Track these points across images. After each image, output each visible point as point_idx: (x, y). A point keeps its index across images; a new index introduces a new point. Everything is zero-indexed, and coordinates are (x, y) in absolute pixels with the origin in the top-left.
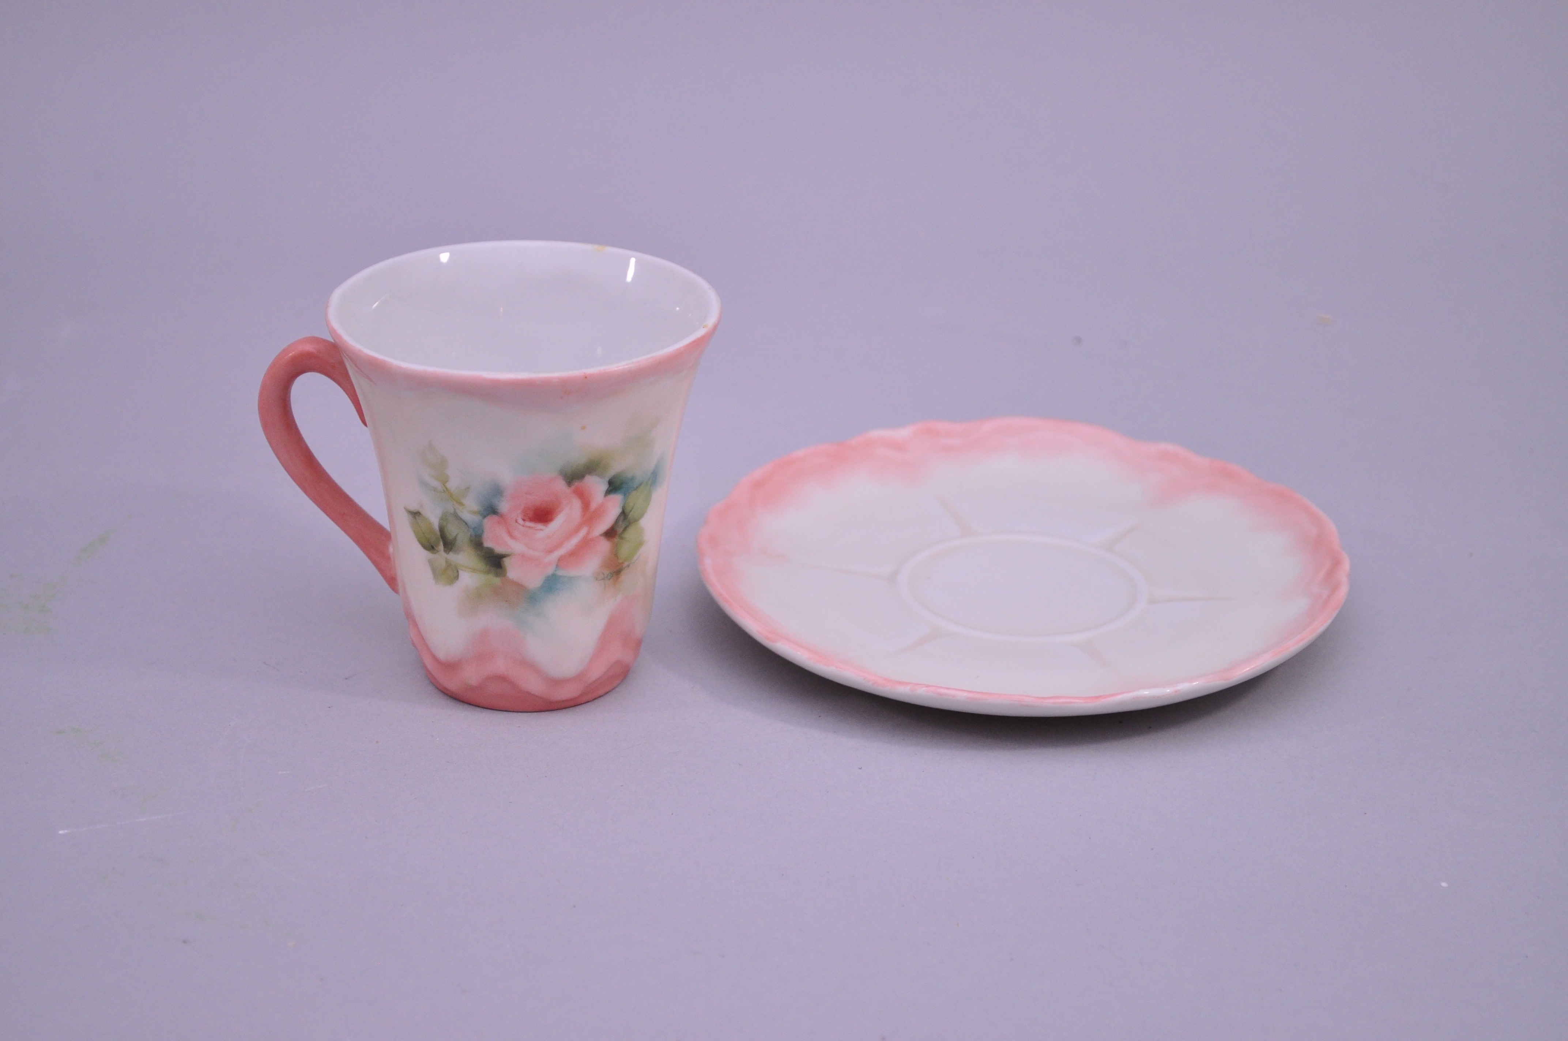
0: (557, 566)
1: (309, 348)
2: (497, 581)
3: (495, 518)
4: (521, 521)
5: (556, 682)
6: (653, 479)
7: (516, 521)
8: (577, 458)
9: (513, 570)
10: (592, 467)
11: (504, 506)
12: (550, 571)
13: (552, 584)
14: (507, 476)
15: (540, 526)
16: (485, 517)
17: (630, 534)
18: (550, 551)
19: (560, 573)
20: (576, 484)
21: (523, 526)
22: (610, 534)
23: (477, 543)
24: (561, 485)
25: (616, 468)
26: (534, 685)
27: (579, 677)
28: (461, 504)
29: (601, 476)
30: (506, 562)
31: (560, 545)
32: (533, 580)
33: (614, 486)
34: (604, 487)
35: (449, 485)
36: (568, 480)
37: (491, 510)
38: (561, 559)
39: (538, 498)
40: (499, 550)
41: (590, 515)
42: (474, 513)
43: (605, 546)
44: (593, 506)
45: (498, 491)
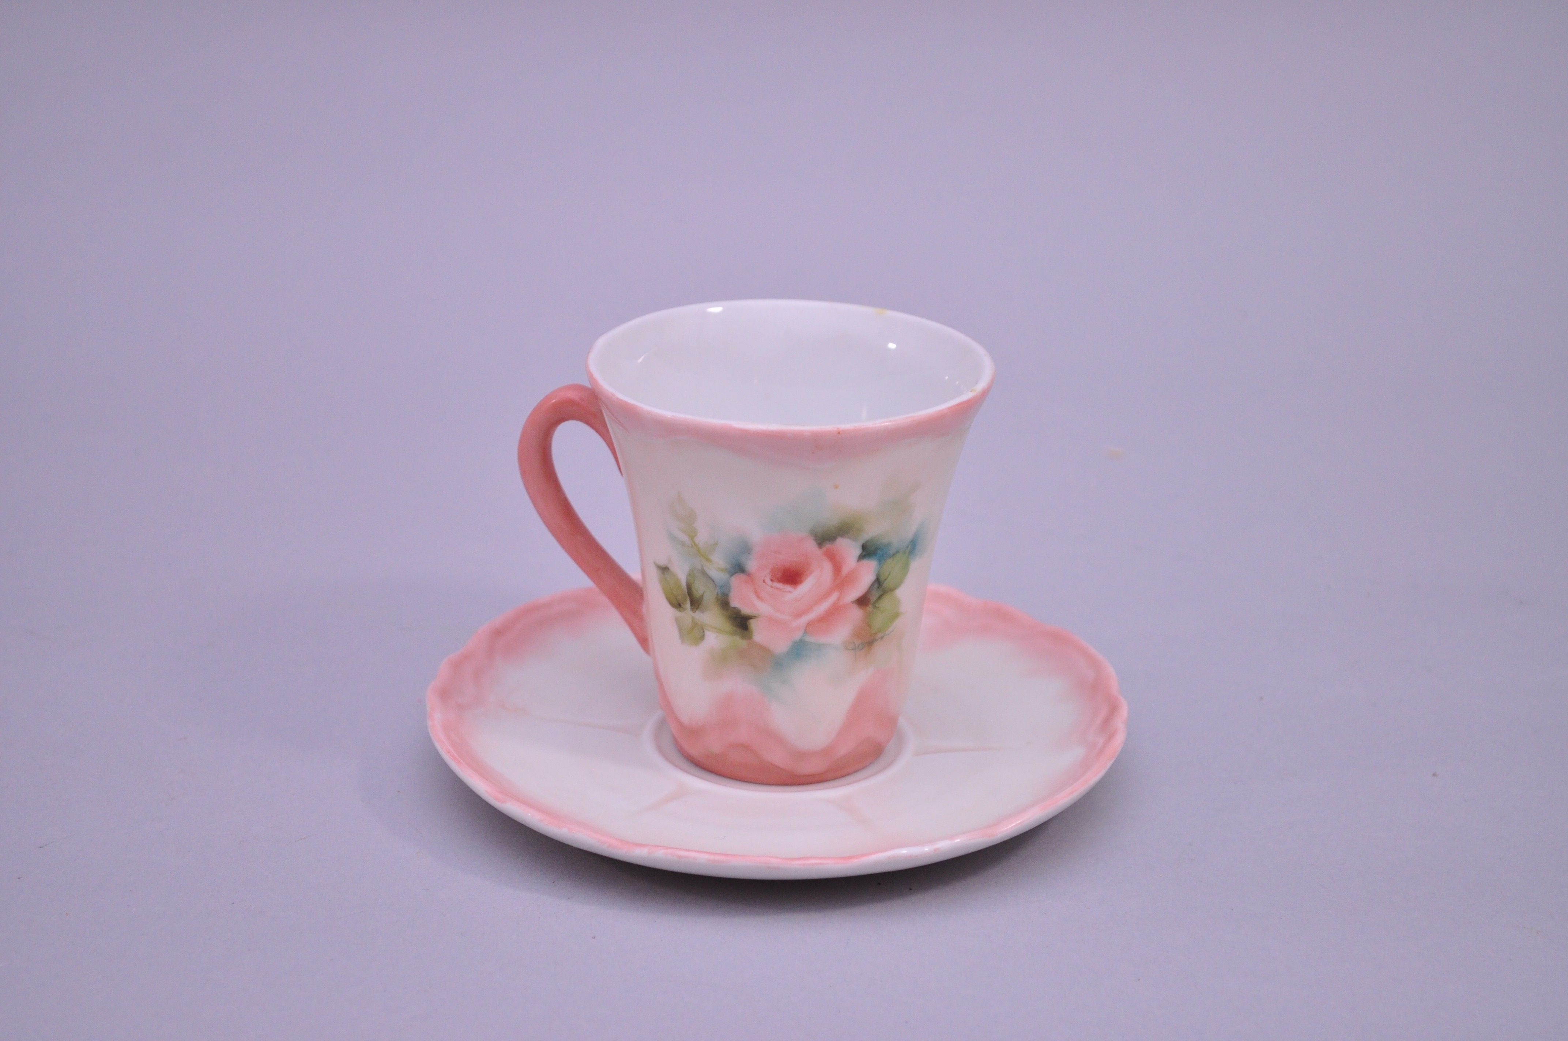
0: (806, 632)
1: (573, 395)
2: (743, 643)
3: (743, 577)
4: (769, 582)
5: (802, 755)
6: (913, 547)
7: (764, 582)
8: (829, 518)
9: (760, 632)
10: (844, 529)
11: (752, 565)
12: (798, 636)
13: (799, 650)
14: (756, 534)
15: (788, 588)
16: (732, 575)
17: (885, 603)
18: (798, 615)
19: (808, 639)
20: (828, 546)
21: (771, 587)
22: (862, 601)
23: (724, 603)
24: (811, 546)
25: (872, 531)
26: (777, 757)
28: (708, 560)
29: (854, 539)
30: (753, 624)
31: (808, 609)
32: (780, 645)
33: (868, 551)
34: (857, 551)
35: (697, 540)
36: (819, 542)
37: (739, 568)
38: (810, 624)
39: (787, 558)
40: (746, 610)
41: (841, 581)
42: (722, 570)
43: (856, 614)
44: (845, 570)
45: (746, 548)
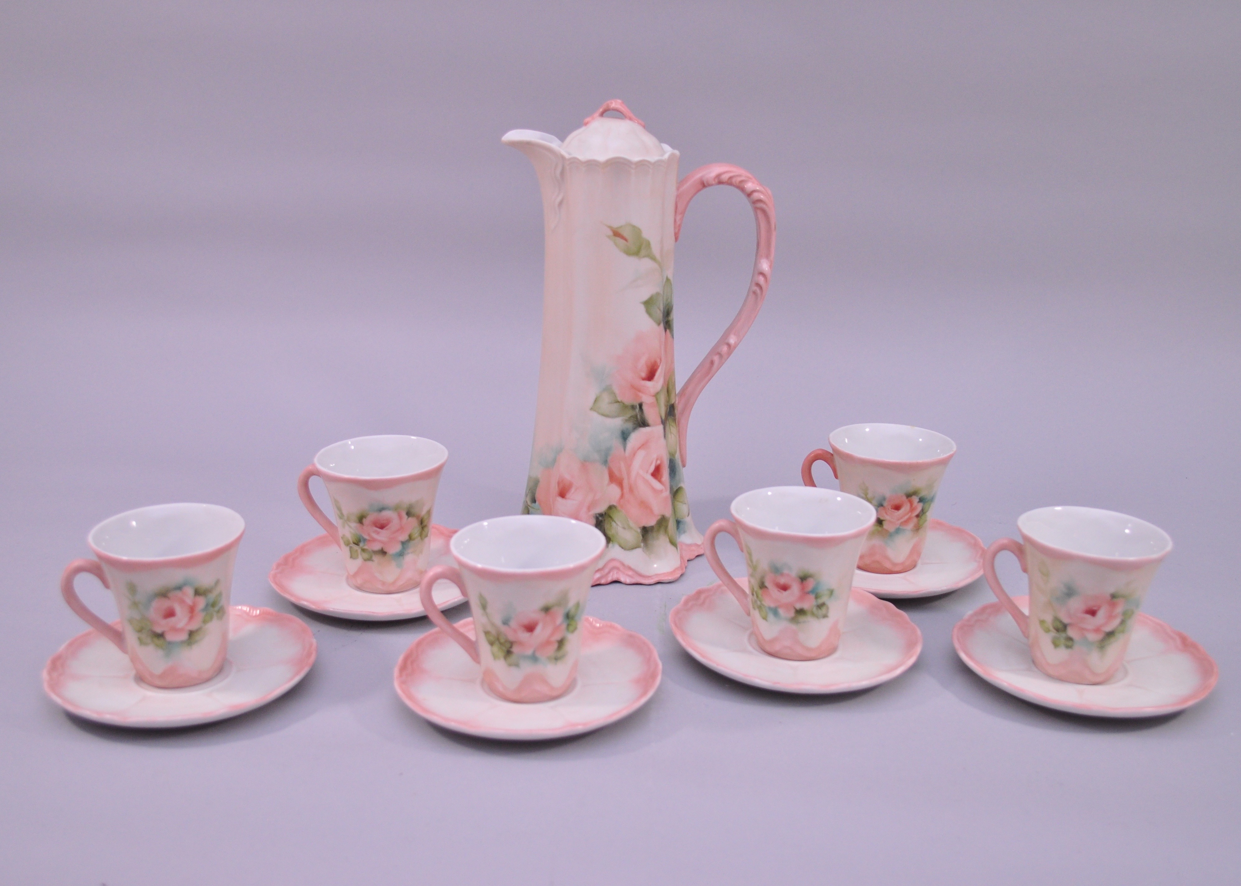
0: (900, 525)
1: (820, 452)
2: (880, 529)
3: (882, 508)
4: (890, 509)
5: (895, 564)
6: (932, 500)
7: (889, 509)
8: (911, 489)
9: (886, 525)
10: (915, 493)
11: (885, 504)
12: (898, 526)
13: (898, 531)
14: (888, 494)
15: (896, 511)
16: (879, 507)
17: (923, 517)
18: (898, 520)
19: (901, 527)
20: (909, 498)
22: (917, 516)
24: (904, 498)
25: (923, 494)
26: (888, 565)
27: (902, 563)
28: (871, 502)
29: (918, 496)
30: (884, 523)
31: (901, 518)
32: (892, 529)
33: (921, 500)
34: (918, 500)
35: (868, 496)
36: (907, 496)
37: (881, 505)
38: (901, 523)
39: (897, 502)
40: (882, 518)
41: (912, 509)
42: (875, 506)
43: (915, 520)
44: (914, 506)
45: (884, 499)
